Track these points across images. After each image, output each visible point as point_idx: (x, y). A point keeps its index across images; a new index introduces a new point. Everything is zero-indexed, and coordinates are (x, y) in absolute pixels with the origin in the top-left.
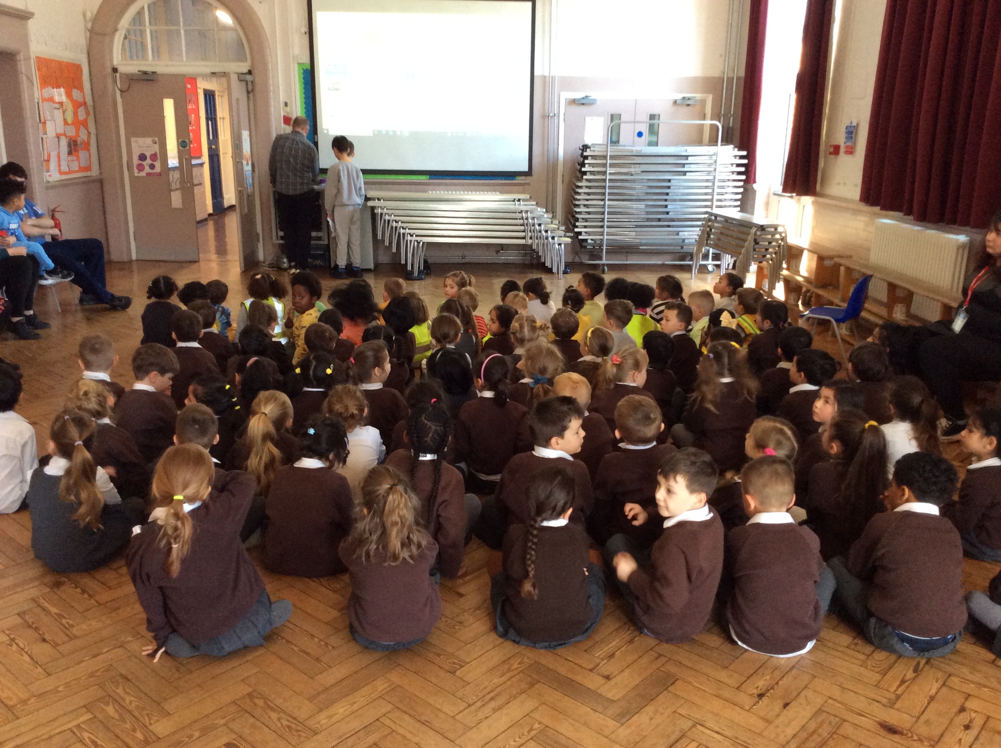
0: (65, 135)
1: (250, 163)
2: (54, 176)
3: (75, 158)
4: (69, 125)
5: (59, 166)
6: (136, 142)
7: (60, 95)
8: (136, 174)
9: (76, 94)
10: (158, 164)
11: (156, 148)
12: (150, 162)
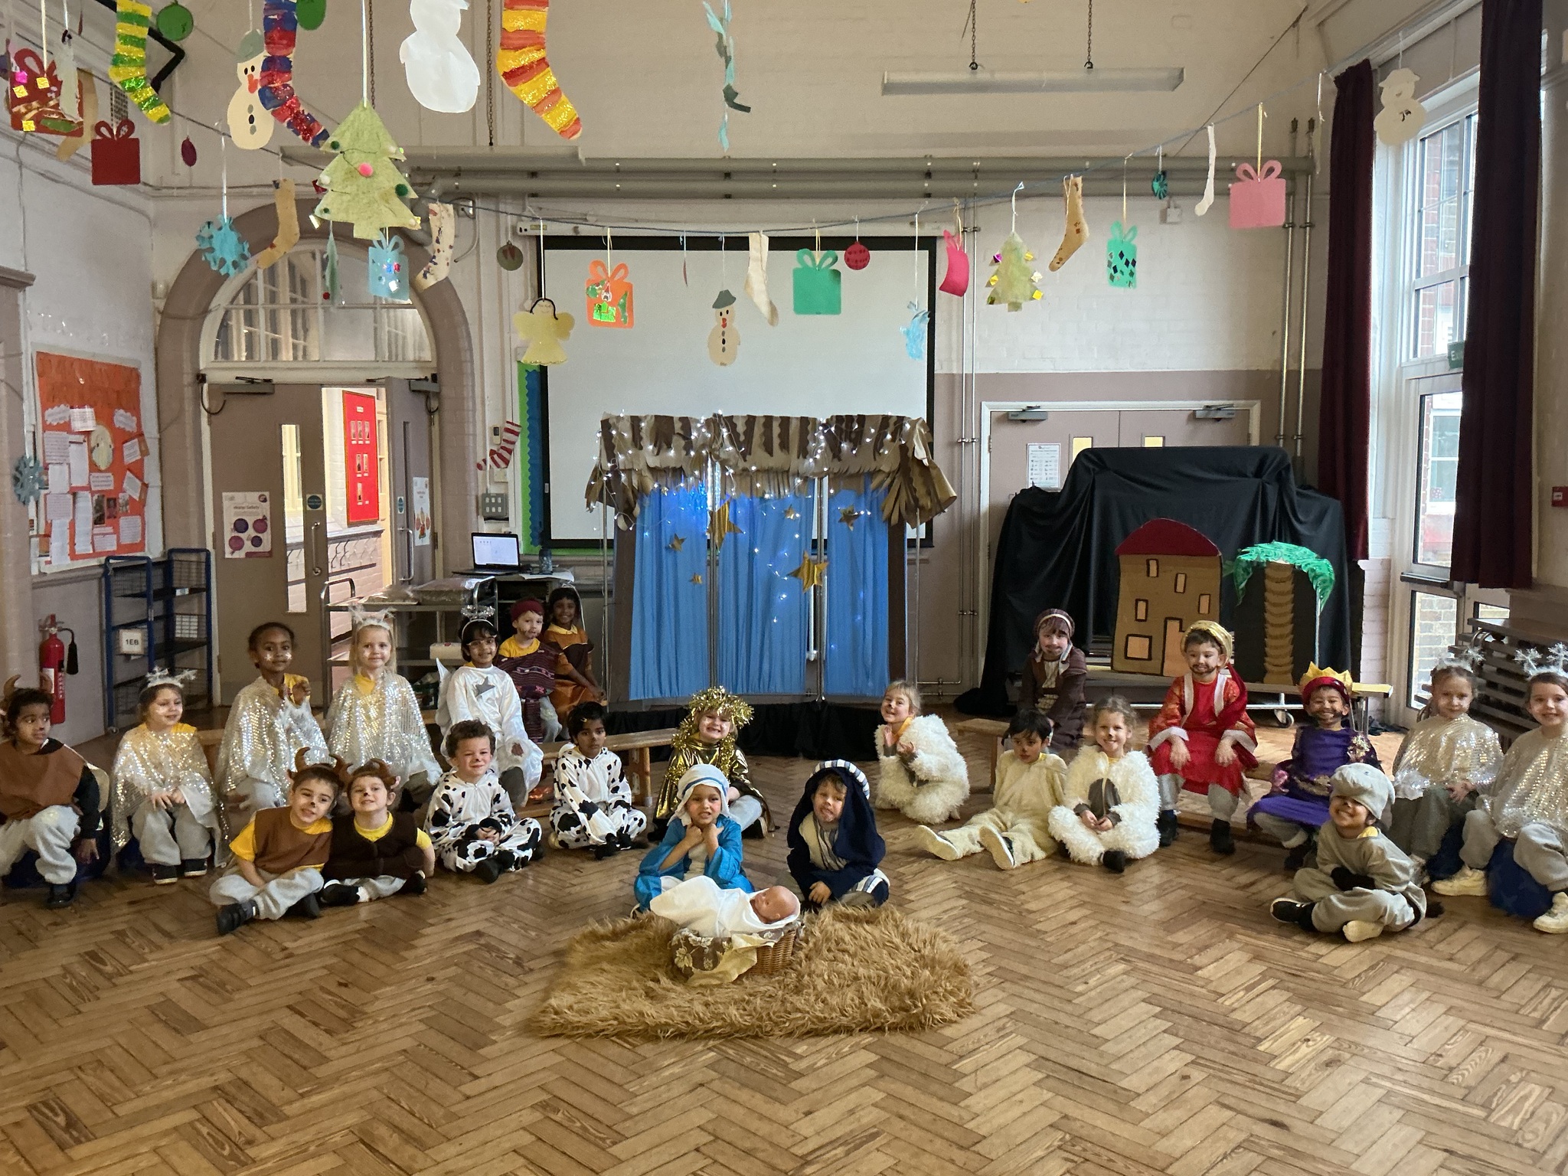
0: (88, 488)
1: (428, 532)
2: (59, 561)
3: (110, 529)
4: (100, 471)
5: (72, 544)
6: (232, 499)
7: (84, 418)
8: (228, 556)
9: (122, 419)
10: (266, 537)
11: (265, 509)
12: (254, 534)
